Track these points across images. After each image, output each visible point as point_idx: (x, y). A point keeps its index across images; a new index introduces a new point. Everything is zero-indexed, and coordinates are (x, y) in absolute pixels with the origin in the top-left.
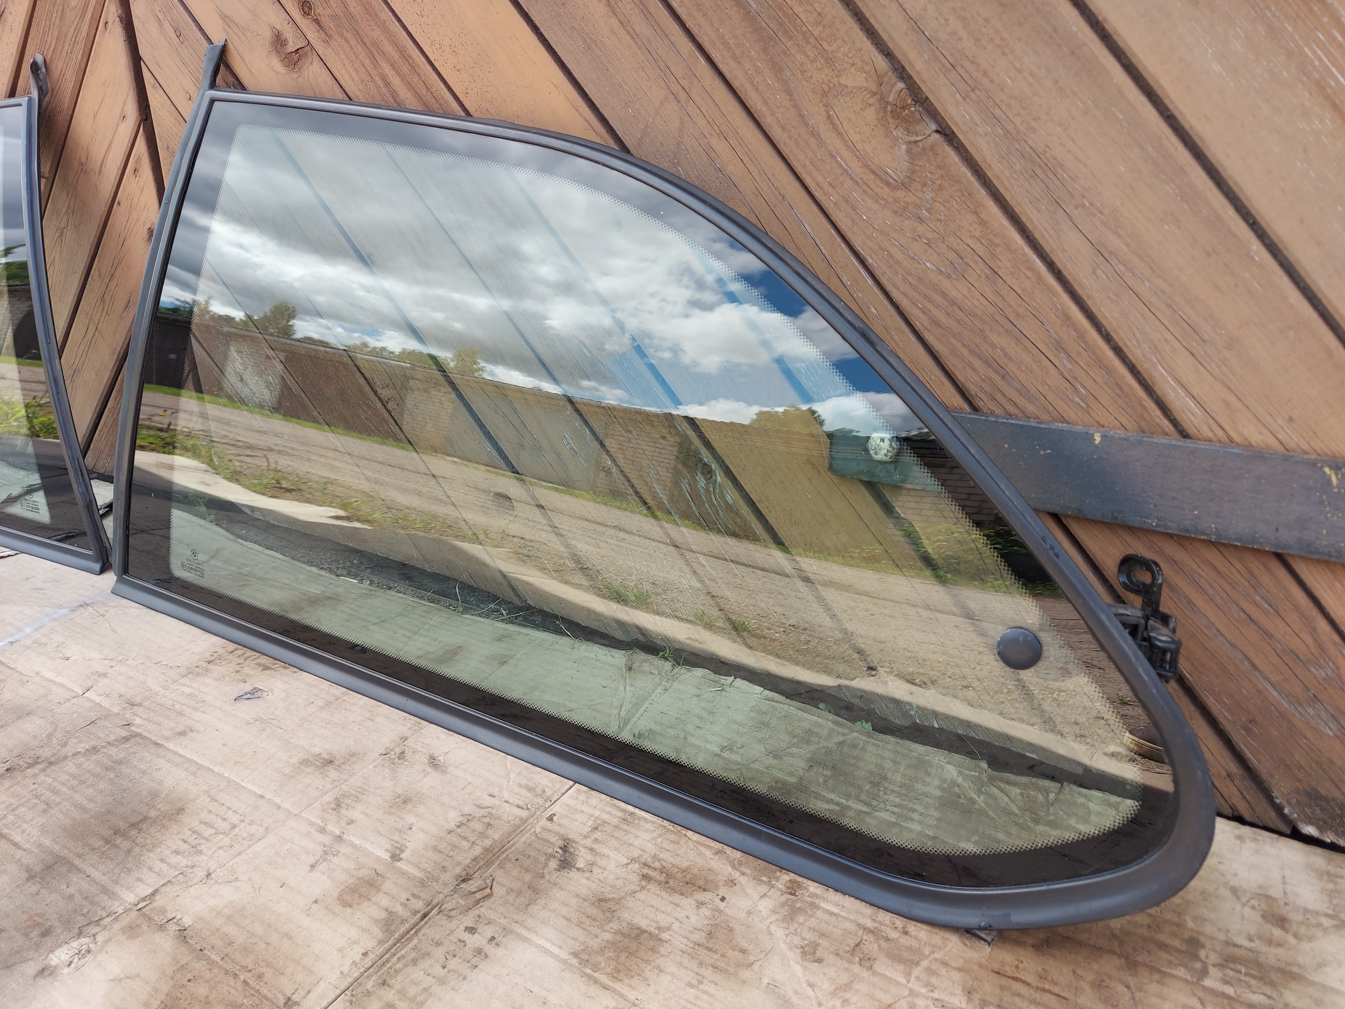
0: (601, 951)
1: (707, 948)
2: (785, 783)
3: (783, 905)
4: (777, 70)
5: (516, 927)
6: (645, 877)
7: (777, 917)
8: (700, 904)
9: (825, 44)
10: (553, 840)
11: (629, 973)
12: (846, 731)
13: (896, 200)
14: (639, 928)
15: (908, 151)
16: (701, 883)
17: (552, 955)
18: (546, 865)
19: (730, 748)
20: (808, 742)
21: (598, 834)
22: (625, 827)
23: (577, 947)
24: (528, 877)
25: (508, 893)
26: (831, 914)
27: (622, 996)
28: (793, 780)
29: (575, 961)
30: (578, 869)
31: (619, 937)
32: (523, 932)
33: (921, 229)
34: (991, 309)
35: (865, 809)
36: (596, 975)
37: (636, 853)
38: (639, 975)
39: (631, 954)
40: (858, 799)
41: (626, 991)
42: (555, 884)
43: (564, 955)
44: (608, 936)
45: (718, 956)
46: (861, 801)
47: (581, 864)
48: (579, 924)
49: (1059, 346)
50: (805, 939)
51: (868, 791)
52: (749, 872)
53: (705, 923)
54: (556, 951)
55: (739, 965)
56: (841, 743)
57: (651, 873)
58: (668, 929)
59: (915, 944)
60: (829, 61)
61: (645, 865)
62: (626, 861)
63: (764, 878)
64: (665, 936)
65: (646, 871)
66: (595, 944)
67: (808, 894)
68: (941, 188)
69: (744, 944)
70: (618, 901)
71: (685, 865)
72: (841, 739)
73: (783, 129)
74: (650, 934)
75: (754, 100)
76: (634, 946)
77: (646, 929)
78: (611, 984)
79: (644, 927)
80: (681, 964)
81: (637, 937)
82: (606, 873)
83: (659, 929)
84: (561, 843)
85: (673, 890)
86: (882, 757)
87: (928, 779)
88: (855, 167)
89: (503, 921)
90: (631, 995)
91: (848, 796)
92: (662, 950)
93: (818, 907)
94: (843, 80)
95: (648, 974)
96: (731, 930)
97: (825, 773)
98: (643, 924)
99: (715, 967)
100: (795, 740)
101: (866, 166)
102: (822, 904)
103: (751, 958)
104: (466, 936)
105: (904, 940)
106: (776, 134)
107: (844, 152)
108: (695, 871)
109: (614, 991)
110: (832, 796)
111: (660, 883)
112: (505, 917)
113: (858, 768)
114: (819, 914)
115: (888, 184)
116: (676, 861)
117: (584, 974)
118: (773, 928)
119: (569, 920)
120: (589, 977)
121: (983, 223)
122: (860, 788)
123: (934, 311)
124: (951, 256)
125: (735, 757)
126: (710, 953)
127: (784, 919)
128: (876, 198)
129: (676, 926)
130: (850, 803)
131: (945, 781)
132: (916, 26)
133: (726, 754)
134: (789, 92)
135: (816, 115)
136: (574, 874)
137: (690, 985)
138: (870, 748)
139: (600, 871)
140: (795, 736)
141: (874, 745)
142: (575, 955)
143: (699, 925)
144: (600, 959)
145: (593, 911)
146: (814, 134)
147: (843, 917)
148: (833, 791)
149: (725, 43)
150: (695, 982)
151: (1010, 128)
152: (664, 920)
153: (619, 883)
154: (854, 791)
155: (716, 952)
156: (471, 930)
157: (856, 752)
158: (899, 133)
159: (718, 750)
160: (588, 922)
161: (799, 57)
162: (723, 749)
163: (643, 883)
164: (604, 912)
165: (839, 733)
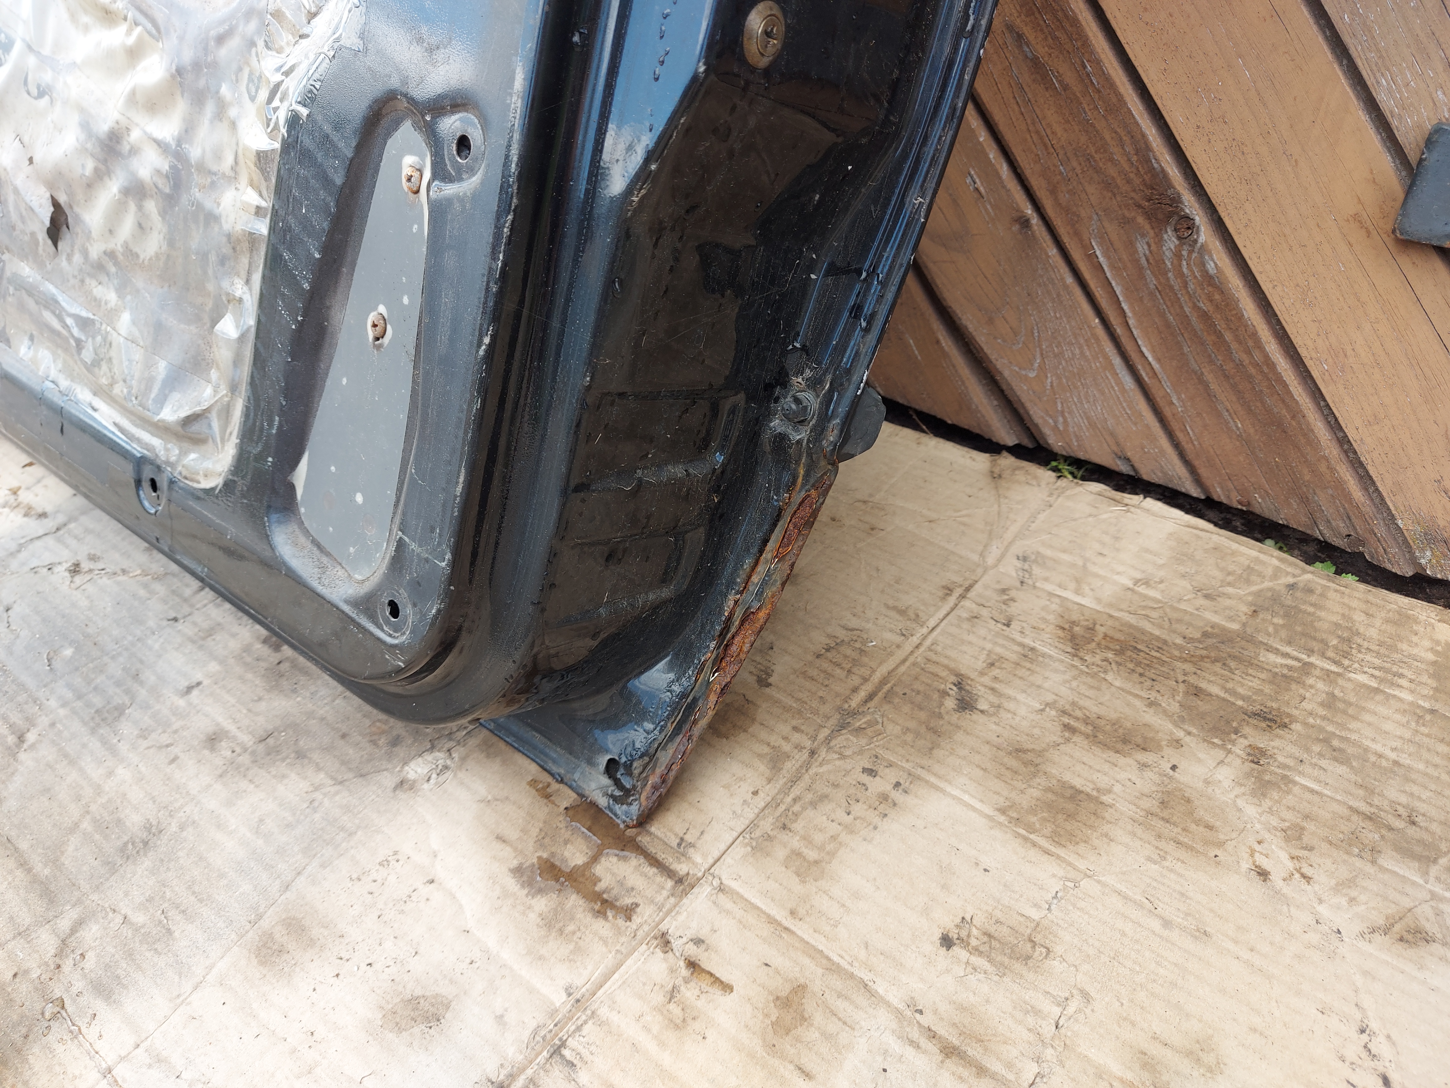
0: (1032, 811)
1: (1163, 819)
2: (1224, 629)
3: (1248, 775)
5: (923, 774)
6: (1067, 727)
7: (1243, 789)
8: (1143, 766)
10: (944, 674)
11: (1072, 839)
12: (1297, 572)
14: (1072, 787)
16: (1139, 740)
17: (974, 809)
18: (941, 705)
19: (1147, 583)
20: (1248, 582)
21: (996, 672)
22: (1028, 665)
23: (1001, 802)
24: (923, 715)
25: (905, 733)
26: (1312, 791)
27: (1070, 864)
28: (1235, 626)
29: (1002, 819)
30: (982, 712)
31: (1050, 796)
32: (933, 779)
35: (1334, 668)
36: (1032, 836)
37: (1050, 698)
38: (1085, 842)
39: (1070, 816)
40: (1323, 655)
41: (1072, 858)
42: (958, 727)
43: (989, 811)
44: (1035, 793)
45: (1179, 830)
46: (1329, 659)
47: (982, 705)
48: (999, 777)
50: (1284, 821)
51: (1335, 648)
52: (1194, 731)
53: (1154, 788)
54: (978, 805)
55: (1207, 843)
56: (1292, 587)
57: (1072, 722)
58: (1110, 791)
59: (1426, 837)
61: (1064, 712)
62: (1038, 706)
63: (1216, 740)
64: (1106, 799)
65: (1066, 720)
66: (1025, 801)
67: (1276, 764)
69: (1208, 818)
70: (1040, 753)
71: (1113, 716)
72: (1291, 580)
74: (1088, 795)
76: (1070, 807)
77: (1081, 789)
78: (1053, 849)
79: (1078, 786)
80: (1134, 834)
81: (1072, 798)
82: (1018, 719)
83: (1098, 790)
84: (953, 679)
85: (1105, 746)
86: (1350, 608)
87: (1415, 639)
89: (907, 766)
90: (1082, 865)
91: (1311, 652)
92: (1107, 815)
93: (1295, 783)
95: (1096, 842)
96: (1189, 801)
97: (1276, 620)
98: (1078, 783)
99: (1179, 843)
100: (1230, 578)
102: (1297, 778)
103: (1222, 837)
104: (865, 778)
105: (1411, 831)
108: (1128, 725)
109: (1058, 857)
110: (1288, 650)
111: (1087, 736)
112: (907, 761)
113: (1320, 619)
114: (1296, 790)
116: (1102, 711)
117: (1018, 835)
118: (1240, 803)
119: (985, 770)
120: (1026, 839)
122: (1324, 642)
125: (1152, 593)
126: (1168, 825)
127: (1254, 793)
129: (1117, 788)
130: (1313, 660)
131: (1438, 643)
133: (1142, 589)
136: (976, 716)
137: (1149, 859)
138: (1331, 594)
139: (1010, 716)
140: (1229, 574)
141: (1336, 591)
142: (1003, 811)
143: (1146, 791)
144: (1034, 819)
145: (1013, 763)
147: (1328, 797)
148: (1289, 643)
150: (1156, 857)
152: (1103, 781)
153: (1036, 731)
154: (1316, 646)
155: (1174, 824)
156: (871, 772)
157: (1313, 599)
159: (1130, 584)
160: (1008, 773)
162: (1137, 582)
163: (1067, 734)
164: (1025, 764)
165: (1288, 573)
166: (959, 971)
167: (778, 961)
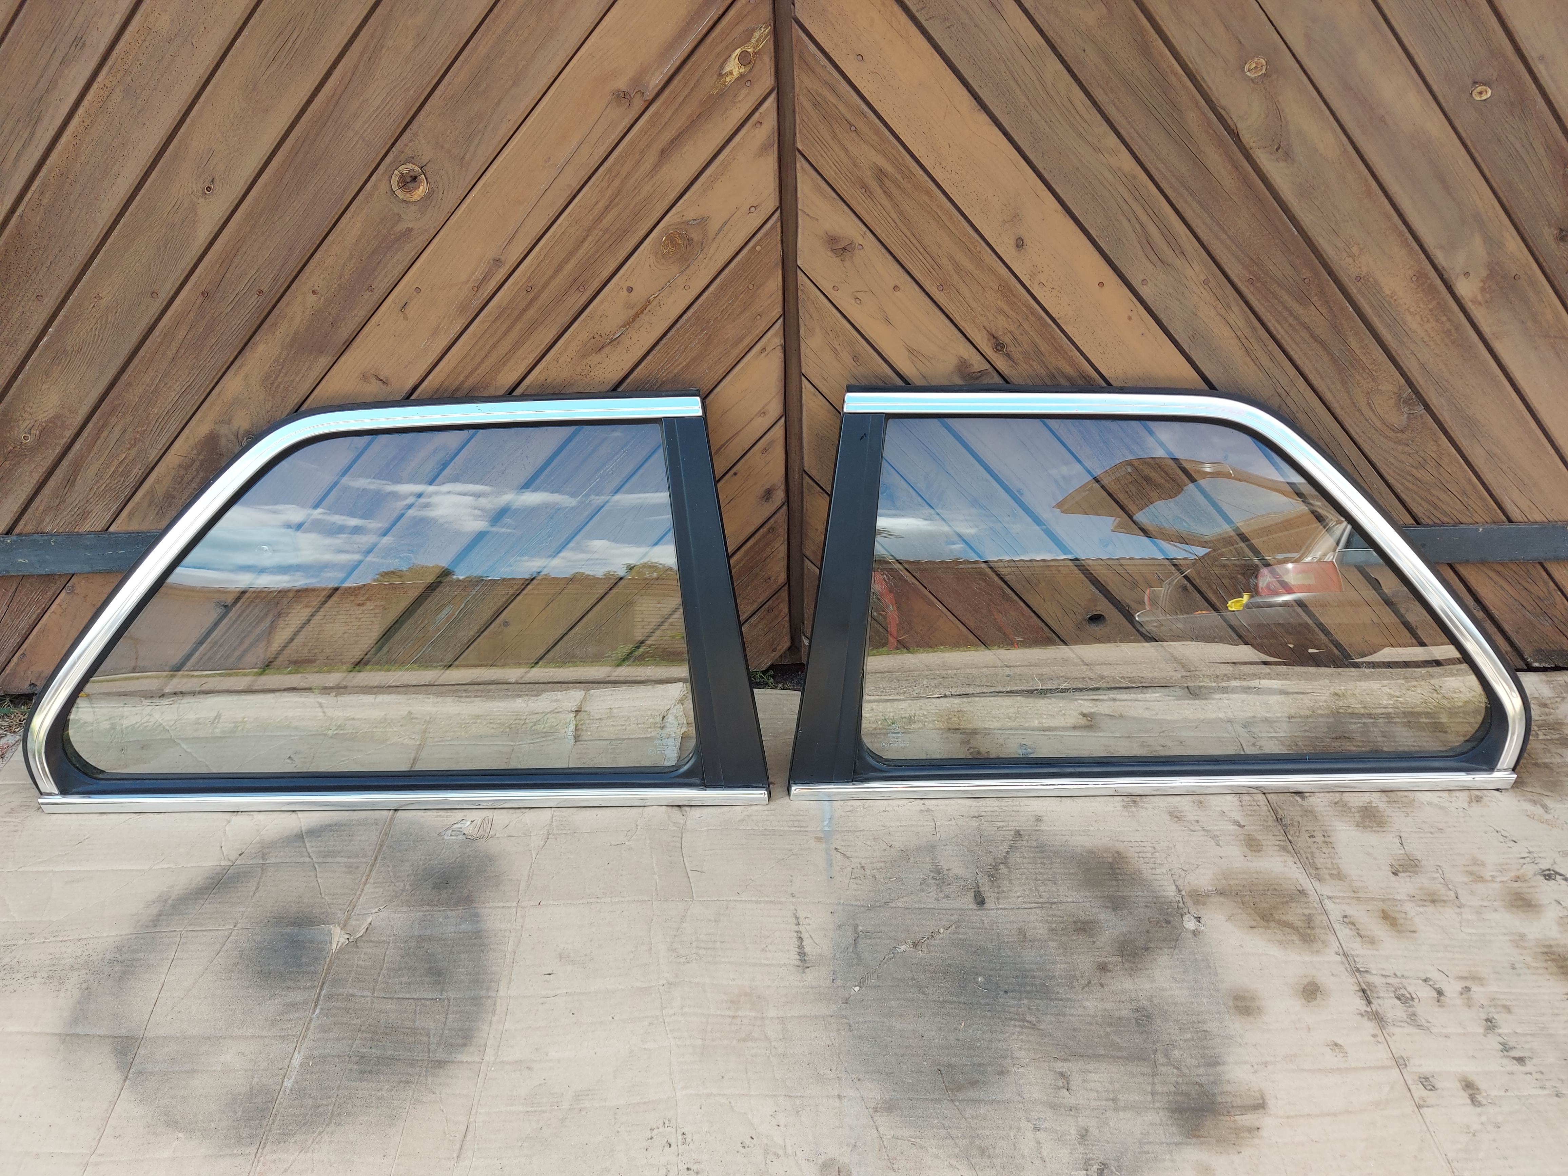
0: (1364, 822)
4: (1344, 383)
9: (1374, 373)
13: (1396, 438)
15: (1408, 417)
23: (1354, 823)
25: (1302, 818)
32: (1330, 828)
33: (1407, 449)
34: (1435, 480)
36: (1373, 829)
38: (1386, 822)
39: (1374, 817)
41: (1389, 829)
43: (1355, 828)
44: (1357, 815)
48: (1343, 816)
49: (1464, 493)
54: (1349, 828)
60: (1374, 379)
68: (1421, 432)
73: (1342, 408)
75: (1328, 397)
88: (1378, 423)
94: (1380, 388)
101: (1384, 423)
104: (1314, 839)
106: (1338, 411)
107: (1373, 418)
112: (1316, 826)
115: (1394, 431)
119: (1337, 816)
121: (1439, 445)
123: (1407, 483)
124: (1420, 460)
128: (1386, 437)
132: (1423, 366)
134: (1348, 392)
135: (1362, 402)
137: (1405, 817)
146: (1359, 411)
149: (1317, 371)
151: (1459, 407)
156: (1312, 837)
158: (1406, 410)
161: (1358, 377)
166: (1408, 879)
167: (1369, 908)
